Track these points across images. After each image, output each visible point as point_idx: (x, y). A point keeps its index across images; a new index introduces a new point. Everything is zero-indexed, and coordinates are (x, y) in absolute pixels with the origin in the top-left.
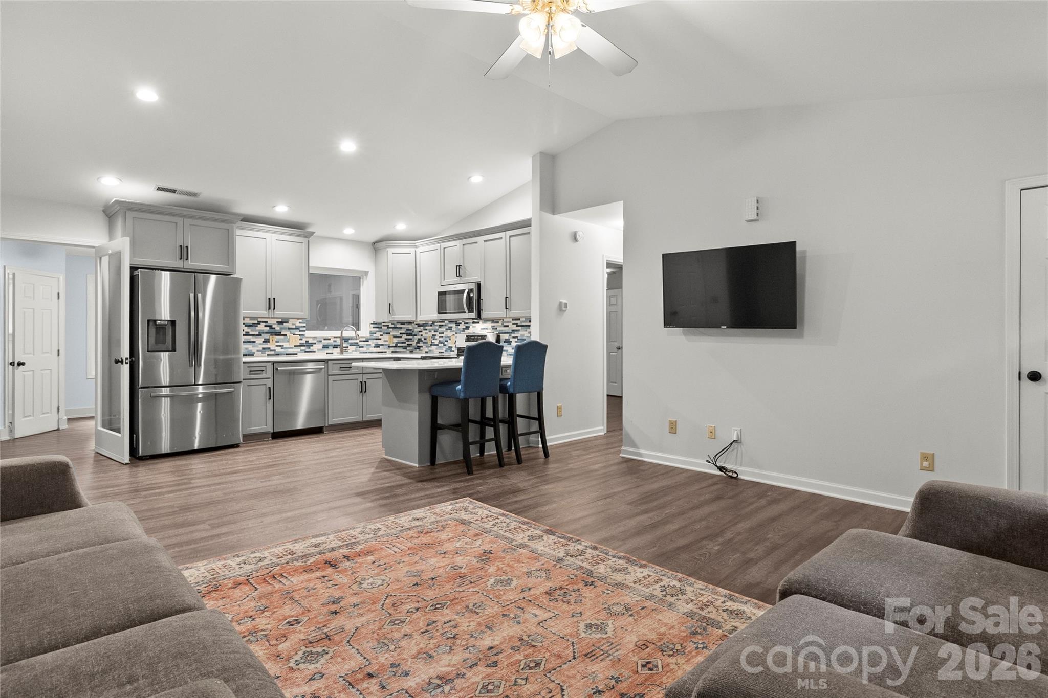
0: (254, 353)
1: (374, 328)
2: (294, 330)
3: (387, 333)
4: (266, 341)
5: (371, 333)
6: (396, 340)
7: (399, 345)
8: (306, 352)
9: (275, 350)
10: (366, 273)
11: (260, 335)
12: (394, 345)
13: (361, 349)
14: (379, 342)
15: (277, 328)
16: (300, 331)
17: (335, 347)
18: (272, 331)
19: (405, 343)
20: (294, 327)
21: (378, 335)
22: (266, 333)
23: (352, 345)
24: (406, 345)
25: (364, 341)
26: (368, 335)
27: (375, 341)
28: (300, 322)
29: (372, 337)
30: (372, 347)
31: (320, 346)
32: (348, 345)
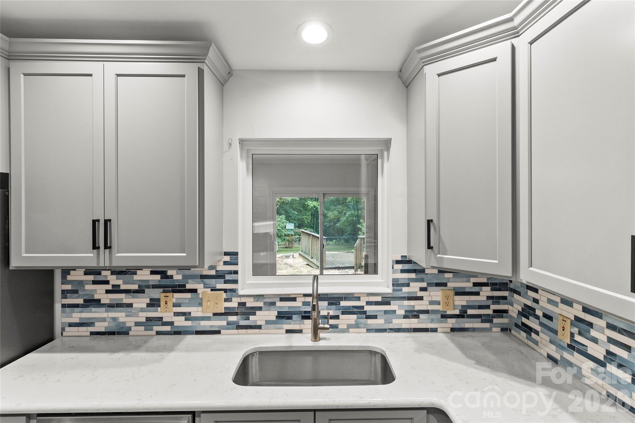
0: (130, 329)
1: (403, 271)
2: (213, 281)
3: (438, 285)
4: (154, 303)
5: (396, 284)
6: (461, 301)
7: (470, 312)
8: (239, 327)
9: (171, 324)
10: (387, 143)
11: (140, 291)
12: (457, 312)
13: (370, 321)
14: (418, 305)
15: (178, 277)
16: (226, 282)
17: (306, 316)
18: (166, 282)
19: (488, 307)
20: (213, 273)
21: (415, 288)
22: (155, 287)
23: (347, 311)
24: (489, 312)
25: (377, 303)
26: (388, 290)
27: (406, 303)
28: (225, 263)
29: (399, 294)
30: (398, 317)
31: (272, 315)
32: (338, 313)
